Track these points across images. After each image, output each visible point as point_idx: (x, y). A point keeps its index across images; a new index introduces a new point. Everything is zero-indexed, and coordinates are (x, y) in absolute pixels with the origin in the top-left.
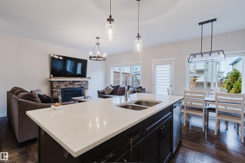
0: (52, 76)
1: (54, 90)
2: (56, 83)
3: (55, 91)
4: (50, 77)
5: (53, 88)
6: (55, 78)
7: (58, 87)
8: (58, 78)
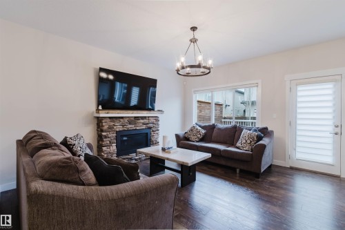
0: (100, 107)
1: (104, 134)
2: (108, 120)
3: (106, 137)
4: (98, 110)
5: (102, 131)
6: (107, 111)
7: (111, 128)
8: (111, 111)
